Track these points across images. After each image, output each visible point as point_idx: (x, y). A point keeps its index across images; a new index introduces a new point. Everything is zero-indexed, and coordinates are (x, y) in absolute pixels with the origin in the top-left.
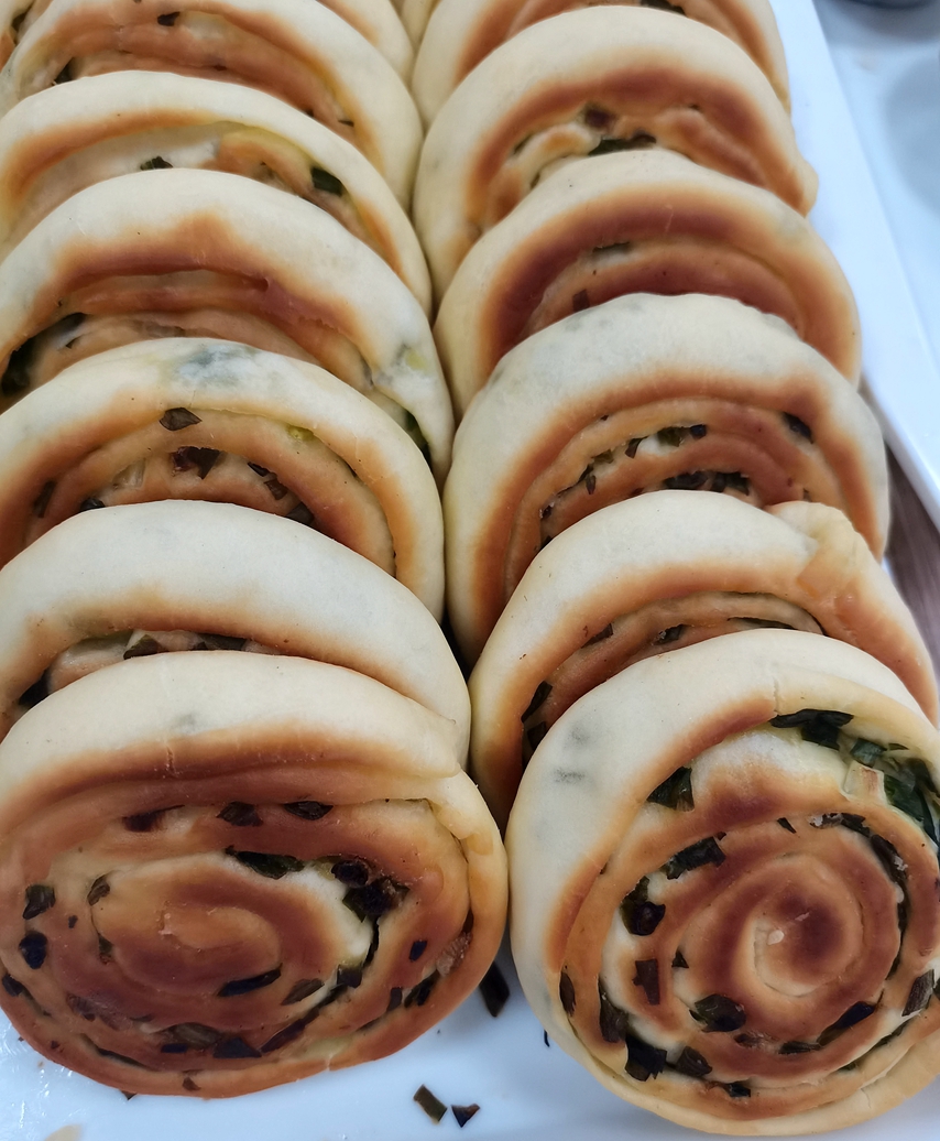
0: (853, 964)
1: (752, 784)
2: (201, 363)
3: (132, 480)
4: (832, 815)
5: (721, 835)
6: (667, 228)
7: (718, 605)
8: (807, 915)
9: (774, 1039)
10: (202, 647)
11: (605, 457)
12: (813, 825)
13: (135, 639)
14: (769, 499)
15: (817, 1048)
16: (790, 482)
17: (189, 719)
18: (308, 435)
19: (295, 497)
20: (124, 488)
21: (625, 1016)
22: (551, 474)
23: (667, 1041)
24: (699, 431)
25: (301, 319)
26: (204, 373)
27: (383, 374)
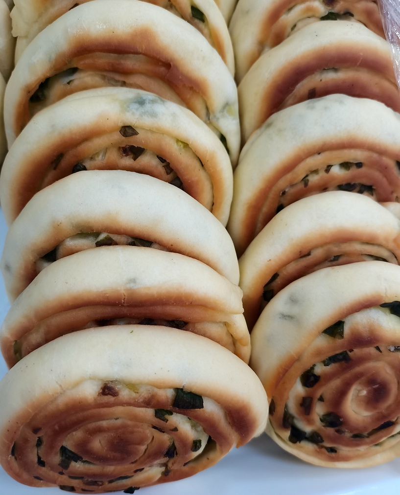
0: (390, 406)
1: (369, 331)
2: (139, 104)
3: (100, 156)
4: (398, 347)
5: (351, 351)
6: (358, 64)
7: (357, 247)
8: (377, 386)
9: (351, 432)
10: (133, 244)
11: (316, 172)
12: (390, 350)
13: (102, 237)
14: (383, 199)
15: (368, 437)
16: (392, 192)
17: (133, 281)
18: (186, 145)
19: (176, 173)
20: (96, 160)
21: (293, 417)
22: (289, 176)
23: (307, 429)
24: (359, 165)
25: (184, 85)
26: (142, 110)
27: (215, 116)
